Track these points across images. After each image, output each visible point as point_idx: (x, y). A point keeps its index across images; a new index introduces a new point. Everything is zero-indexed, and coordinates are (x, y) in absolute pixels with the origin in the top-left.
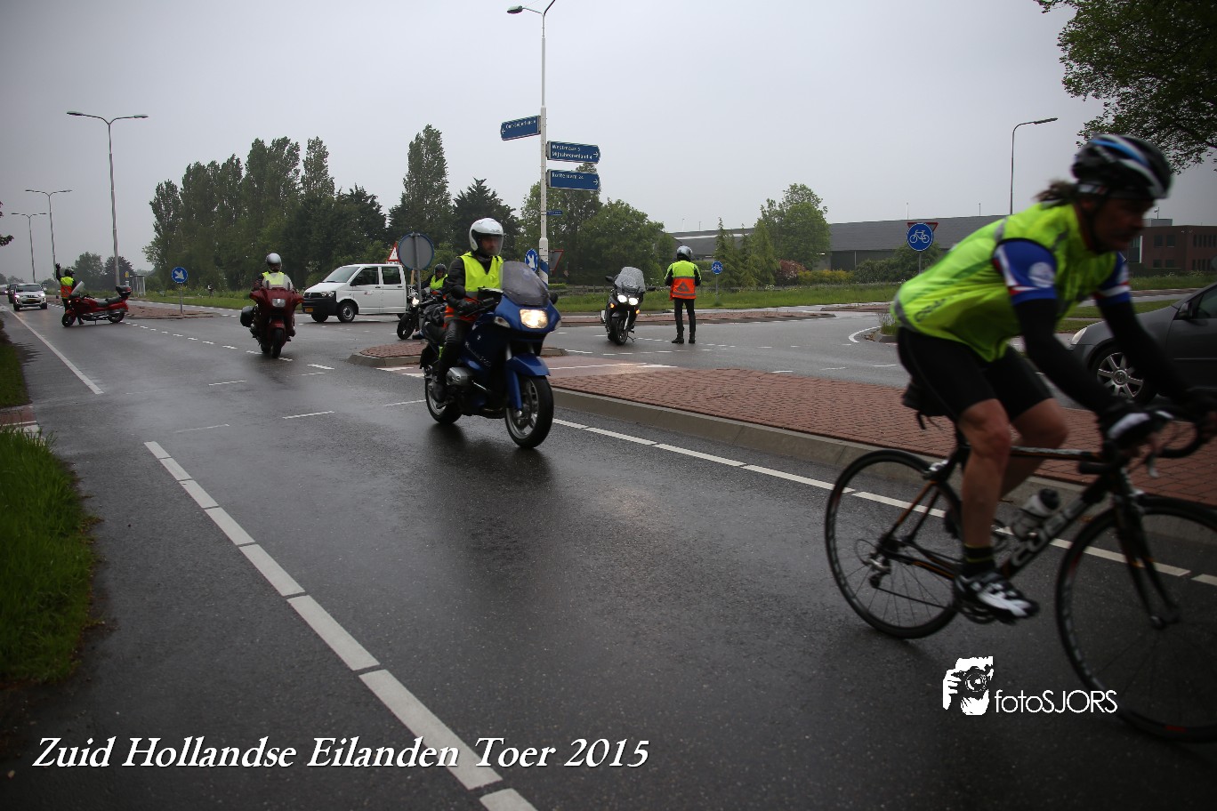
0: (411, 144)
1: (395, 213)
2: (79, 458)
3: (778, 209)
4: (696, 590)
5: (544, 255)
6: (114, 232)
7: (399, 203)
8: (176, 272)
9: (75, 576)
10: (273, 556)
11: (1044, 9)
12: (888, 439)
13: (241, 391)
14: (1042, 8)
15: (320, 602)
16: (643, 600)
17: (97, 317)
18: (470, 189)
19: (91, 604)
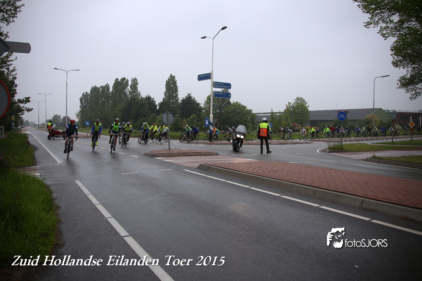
0: (167, 81)
1: (161, 104)
2: (53, 185)
3: (292, 105)
4: (265, 240)
5: (212, 120)
6: (67, 108)
7: (162, 101)
8: (86, 122)
9: (51, 226)
10: (118, 222)
11: (385, 39)
12: (332, 188)
13: (107, 164)
14: (384, 38)
15: (134, 239)
16: (246, 242)
17: (59, 136)
18: (186, 97)
19: (57, 236)
